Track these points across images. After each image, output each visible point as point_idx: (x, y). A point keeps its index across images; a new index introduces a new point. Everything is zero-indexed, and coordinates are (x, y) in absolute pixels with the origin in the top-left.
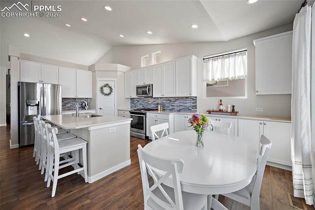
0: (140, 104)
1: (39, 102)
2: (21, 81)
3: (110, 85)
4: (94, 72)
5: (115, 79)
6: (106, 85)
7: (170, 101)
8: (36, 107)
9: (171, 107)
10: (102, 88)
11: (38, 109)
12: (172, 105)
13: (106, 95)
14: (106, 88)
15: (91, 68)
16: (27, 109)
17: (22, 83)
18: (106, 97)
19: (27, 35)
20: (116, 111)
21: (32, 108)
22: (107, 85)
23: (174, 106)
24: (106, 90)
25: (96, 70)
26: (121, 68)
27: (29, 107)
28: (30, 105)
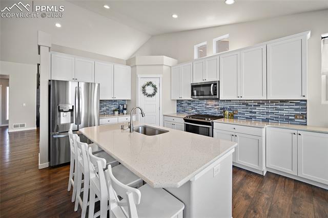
0: (193, 108)
1: (73, 106)
2: (52, 79)
3: (154, 84)
4: (134, 67)
5: (161, 76)
6: (149, 84)
7: (247, 104)
8: (70, 113)
9: (248, 115)
10: (144, 87)
11: (72, 115)
12: (251, 112)
13: (150, 96)
14: (149, 86)
15: (130, 62)
16: (60, 116)
17: (53, 81)
18: (149, 98)
19: (58, 25)
20: (162, 117)
21: (65, 114)
22: (151, 83)
23: (255, 113)
24: (149, 90)
25: (137, 64)
26: (168, 61)
27: (62, 113)
28: (63, 111)
